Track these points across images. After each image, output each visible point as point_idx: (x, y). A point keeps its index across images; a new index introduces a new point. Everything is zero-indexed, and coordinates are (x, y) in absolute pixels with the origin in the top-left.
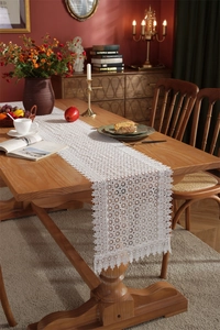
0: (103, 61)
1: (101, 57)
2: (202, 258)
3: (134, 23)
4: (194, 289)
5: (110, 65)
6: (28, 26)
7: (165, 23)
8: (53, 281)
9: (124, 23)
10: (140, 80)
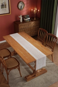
0: (26, 19)
1: (26, 18)
2: (48, 62)
3: (32, 10)
4: (48, 68)
5: (28, 20)
6: (10, 13)
7: (39, 10)
8: (25, 68)
9: (30, 9)
10: (34, 23)
